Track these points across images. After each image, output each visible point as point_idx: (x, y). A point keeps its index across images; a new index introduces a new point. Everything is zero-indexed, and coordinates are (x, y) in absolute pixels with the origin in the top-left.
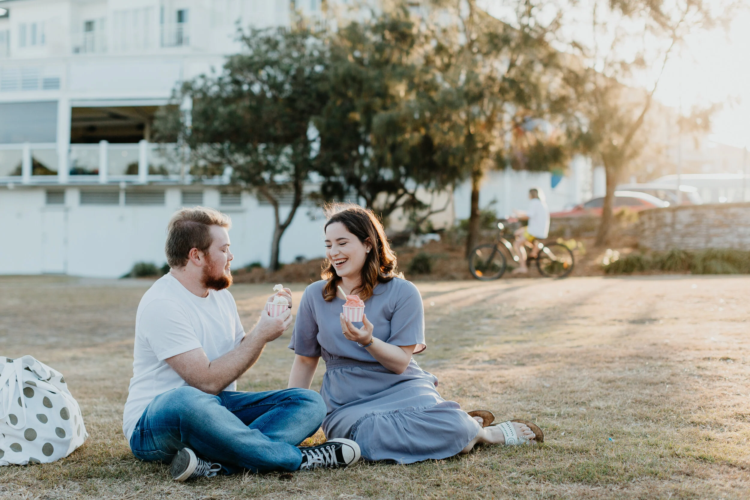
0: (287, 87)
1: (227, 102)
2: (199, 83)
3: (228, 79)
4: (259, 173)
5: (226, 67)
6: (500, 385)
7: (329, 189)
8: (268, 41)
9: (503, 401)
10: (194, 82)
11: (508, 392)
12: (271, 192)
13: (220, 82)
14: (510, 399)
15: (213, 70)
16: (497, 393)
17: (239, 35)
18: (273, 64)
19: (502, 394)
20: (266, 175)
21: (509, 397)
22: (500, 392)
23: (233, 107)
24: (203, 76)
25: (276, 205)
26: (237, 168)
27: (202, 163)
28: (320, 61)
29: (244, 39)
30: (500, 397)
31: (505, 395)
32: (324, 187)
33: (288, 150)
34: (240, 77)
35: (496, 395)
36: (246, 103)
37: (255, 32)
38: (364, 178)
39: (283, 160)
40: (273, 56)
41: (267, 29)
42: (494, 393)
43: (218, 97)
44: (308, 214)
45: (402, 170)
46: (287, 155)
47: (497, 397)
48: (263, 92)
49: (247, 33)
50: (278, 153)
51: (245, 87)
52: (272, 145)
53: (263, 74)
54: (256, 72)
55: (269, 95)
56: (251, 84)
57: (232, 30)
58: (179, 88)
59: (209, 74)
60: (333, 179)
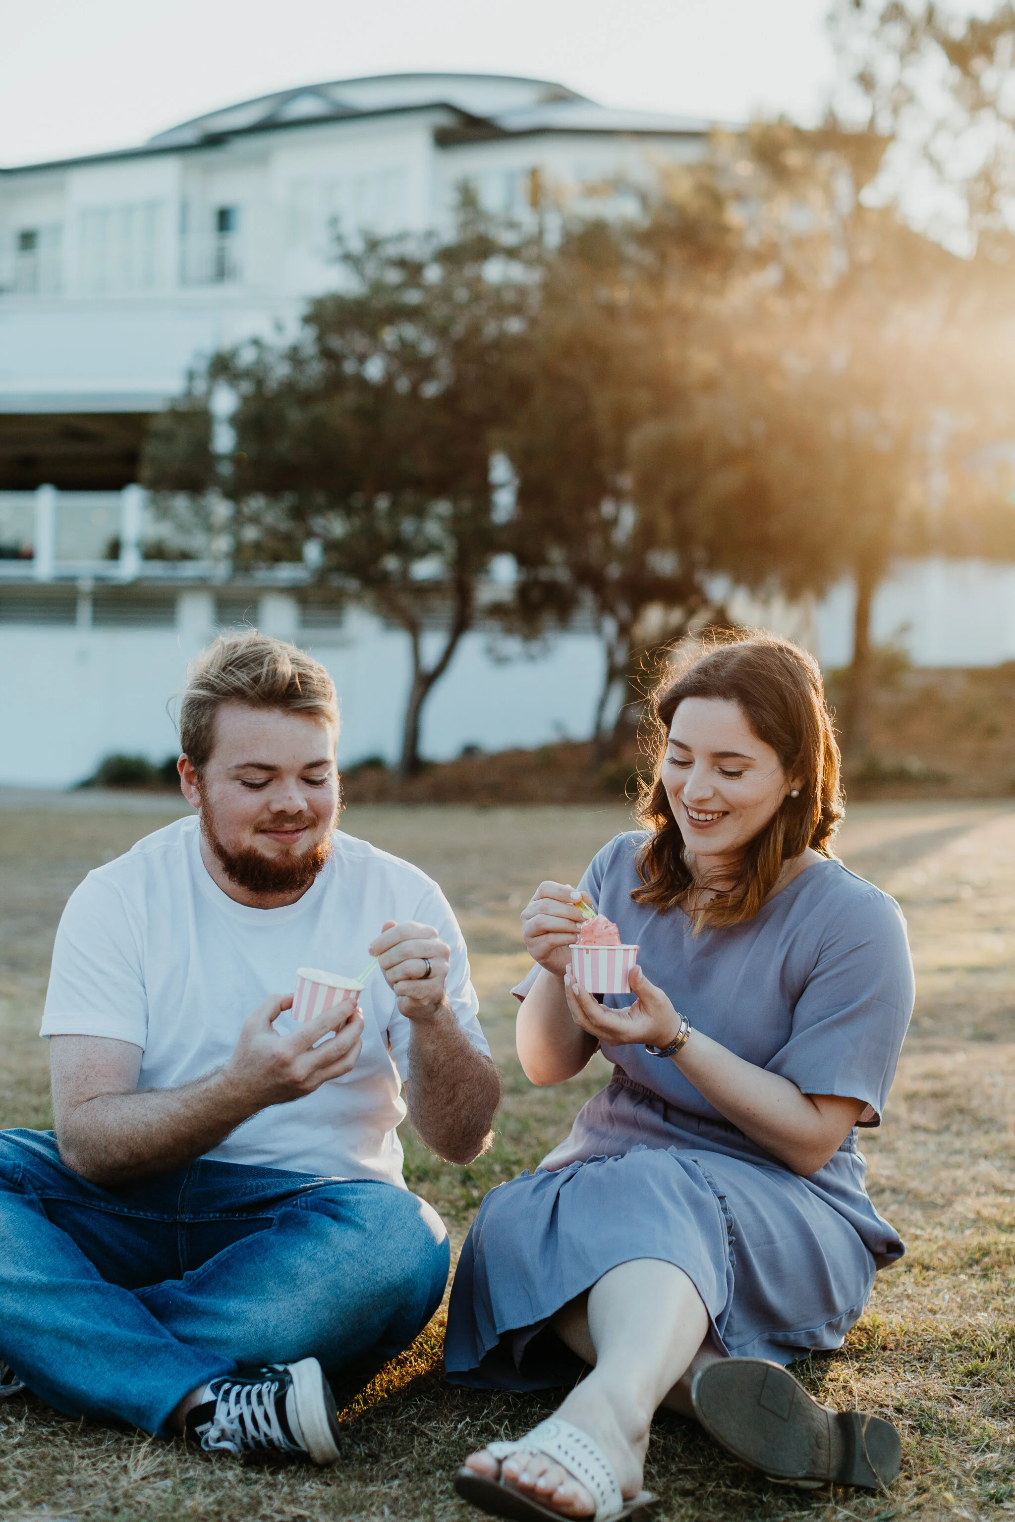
0: (444, 367)
1: (306, 399)
2: (247, 357)
3: (310, 349)
4: (376, 558)
5: (308, 320)
6: (930, 1102)
7: (536, 595)
8: (402, 263)
9: (943, 1157)
10: (234, 353)
11: (954, 1128)
12: (405, 600)
13: (294, 356)
14: (959, 1152)
15: (279, 328)
16: (926, 1130)
17: (337, 251)
18: (412, 313)
19: (938, 1132)
20: (391, 563)
21: (958, 1144)
22: (933, 1126)
23: (319, 409)
24: (256, 342)
25: (414, 629)
26: (330, 546)
27: (251, 534)
28: (517, 309)
29: (348, 258)
30: (932, 1142)
31: (946, 1138)
32: (523, 591)
33: (443, 507)
34: (336, 343)
35: (921, 1137)
36: (349, 399)
37: (373, 245)
38: (614, 571)
39: (433, 529)
40: (413, 297)
41: (402, 237)
42: (915, 1128)
43: (289, 388)
44: (490, 651)
45: (699, 554)
46: (441, 519)
47: (925, 1143)
48: (390, 379)
49: (356, 246)
50: (420, 513)
51: (349, 367)
52: (409, 497)
53: (389, 336)
54: (373, 333)
55: (403, 385)
56: (362, 359)
57: (322, 238)
58: (202, 366)
59: (270, 337)
60: (544, 574)
